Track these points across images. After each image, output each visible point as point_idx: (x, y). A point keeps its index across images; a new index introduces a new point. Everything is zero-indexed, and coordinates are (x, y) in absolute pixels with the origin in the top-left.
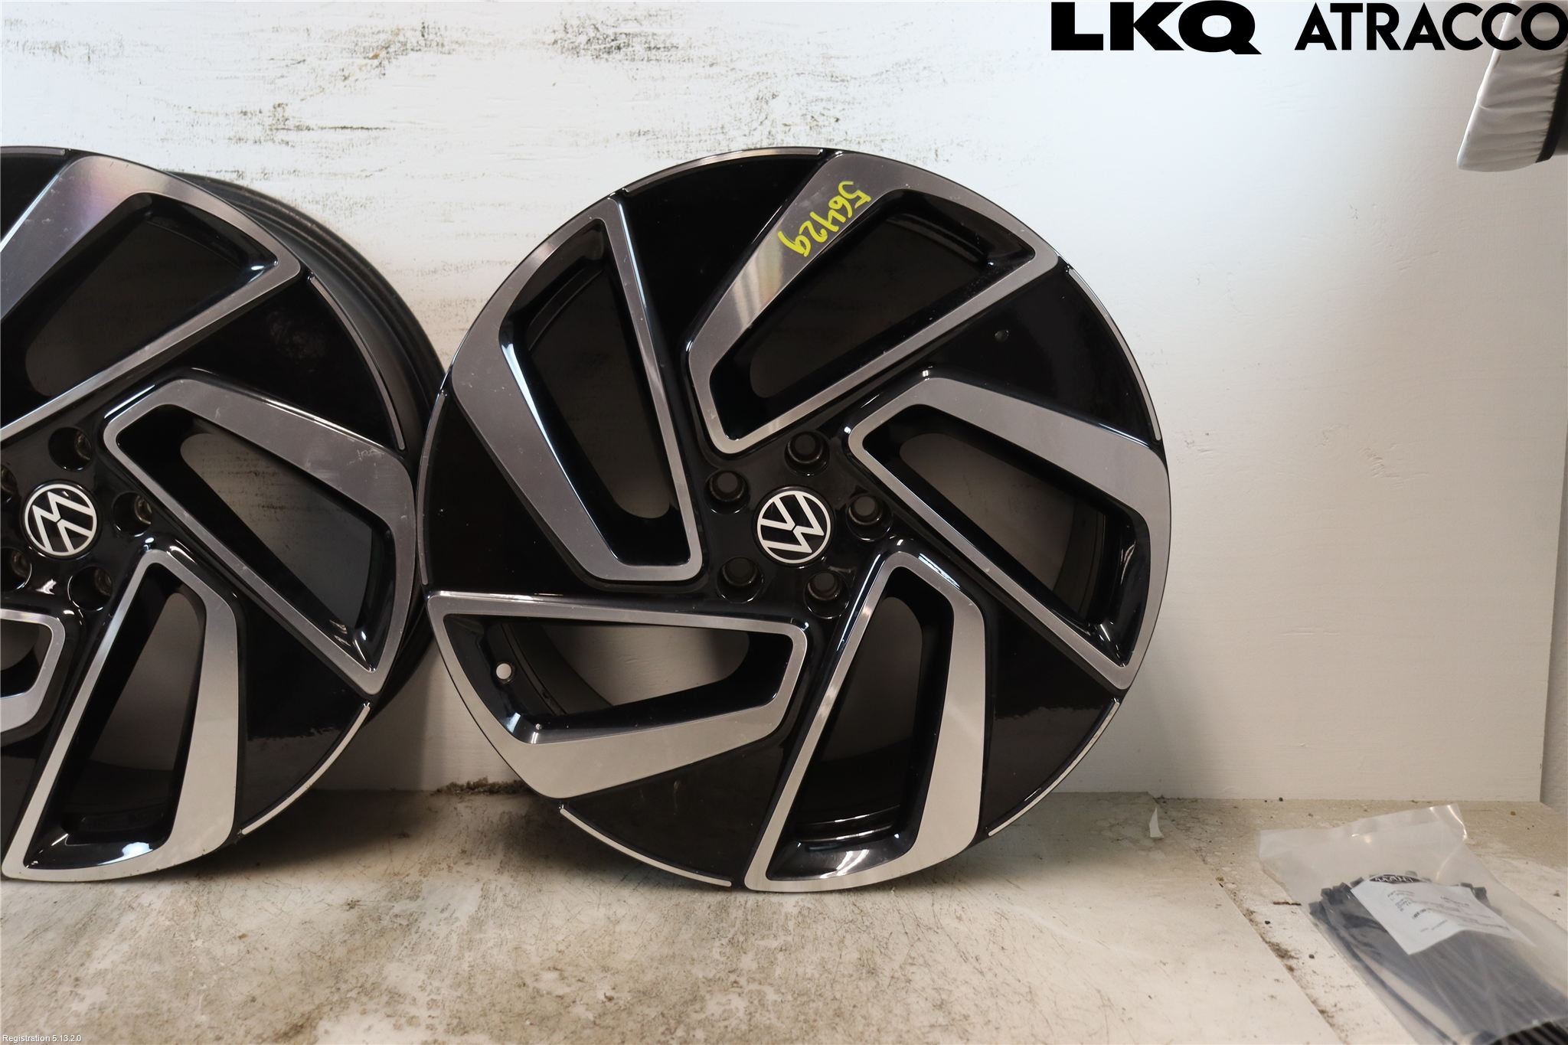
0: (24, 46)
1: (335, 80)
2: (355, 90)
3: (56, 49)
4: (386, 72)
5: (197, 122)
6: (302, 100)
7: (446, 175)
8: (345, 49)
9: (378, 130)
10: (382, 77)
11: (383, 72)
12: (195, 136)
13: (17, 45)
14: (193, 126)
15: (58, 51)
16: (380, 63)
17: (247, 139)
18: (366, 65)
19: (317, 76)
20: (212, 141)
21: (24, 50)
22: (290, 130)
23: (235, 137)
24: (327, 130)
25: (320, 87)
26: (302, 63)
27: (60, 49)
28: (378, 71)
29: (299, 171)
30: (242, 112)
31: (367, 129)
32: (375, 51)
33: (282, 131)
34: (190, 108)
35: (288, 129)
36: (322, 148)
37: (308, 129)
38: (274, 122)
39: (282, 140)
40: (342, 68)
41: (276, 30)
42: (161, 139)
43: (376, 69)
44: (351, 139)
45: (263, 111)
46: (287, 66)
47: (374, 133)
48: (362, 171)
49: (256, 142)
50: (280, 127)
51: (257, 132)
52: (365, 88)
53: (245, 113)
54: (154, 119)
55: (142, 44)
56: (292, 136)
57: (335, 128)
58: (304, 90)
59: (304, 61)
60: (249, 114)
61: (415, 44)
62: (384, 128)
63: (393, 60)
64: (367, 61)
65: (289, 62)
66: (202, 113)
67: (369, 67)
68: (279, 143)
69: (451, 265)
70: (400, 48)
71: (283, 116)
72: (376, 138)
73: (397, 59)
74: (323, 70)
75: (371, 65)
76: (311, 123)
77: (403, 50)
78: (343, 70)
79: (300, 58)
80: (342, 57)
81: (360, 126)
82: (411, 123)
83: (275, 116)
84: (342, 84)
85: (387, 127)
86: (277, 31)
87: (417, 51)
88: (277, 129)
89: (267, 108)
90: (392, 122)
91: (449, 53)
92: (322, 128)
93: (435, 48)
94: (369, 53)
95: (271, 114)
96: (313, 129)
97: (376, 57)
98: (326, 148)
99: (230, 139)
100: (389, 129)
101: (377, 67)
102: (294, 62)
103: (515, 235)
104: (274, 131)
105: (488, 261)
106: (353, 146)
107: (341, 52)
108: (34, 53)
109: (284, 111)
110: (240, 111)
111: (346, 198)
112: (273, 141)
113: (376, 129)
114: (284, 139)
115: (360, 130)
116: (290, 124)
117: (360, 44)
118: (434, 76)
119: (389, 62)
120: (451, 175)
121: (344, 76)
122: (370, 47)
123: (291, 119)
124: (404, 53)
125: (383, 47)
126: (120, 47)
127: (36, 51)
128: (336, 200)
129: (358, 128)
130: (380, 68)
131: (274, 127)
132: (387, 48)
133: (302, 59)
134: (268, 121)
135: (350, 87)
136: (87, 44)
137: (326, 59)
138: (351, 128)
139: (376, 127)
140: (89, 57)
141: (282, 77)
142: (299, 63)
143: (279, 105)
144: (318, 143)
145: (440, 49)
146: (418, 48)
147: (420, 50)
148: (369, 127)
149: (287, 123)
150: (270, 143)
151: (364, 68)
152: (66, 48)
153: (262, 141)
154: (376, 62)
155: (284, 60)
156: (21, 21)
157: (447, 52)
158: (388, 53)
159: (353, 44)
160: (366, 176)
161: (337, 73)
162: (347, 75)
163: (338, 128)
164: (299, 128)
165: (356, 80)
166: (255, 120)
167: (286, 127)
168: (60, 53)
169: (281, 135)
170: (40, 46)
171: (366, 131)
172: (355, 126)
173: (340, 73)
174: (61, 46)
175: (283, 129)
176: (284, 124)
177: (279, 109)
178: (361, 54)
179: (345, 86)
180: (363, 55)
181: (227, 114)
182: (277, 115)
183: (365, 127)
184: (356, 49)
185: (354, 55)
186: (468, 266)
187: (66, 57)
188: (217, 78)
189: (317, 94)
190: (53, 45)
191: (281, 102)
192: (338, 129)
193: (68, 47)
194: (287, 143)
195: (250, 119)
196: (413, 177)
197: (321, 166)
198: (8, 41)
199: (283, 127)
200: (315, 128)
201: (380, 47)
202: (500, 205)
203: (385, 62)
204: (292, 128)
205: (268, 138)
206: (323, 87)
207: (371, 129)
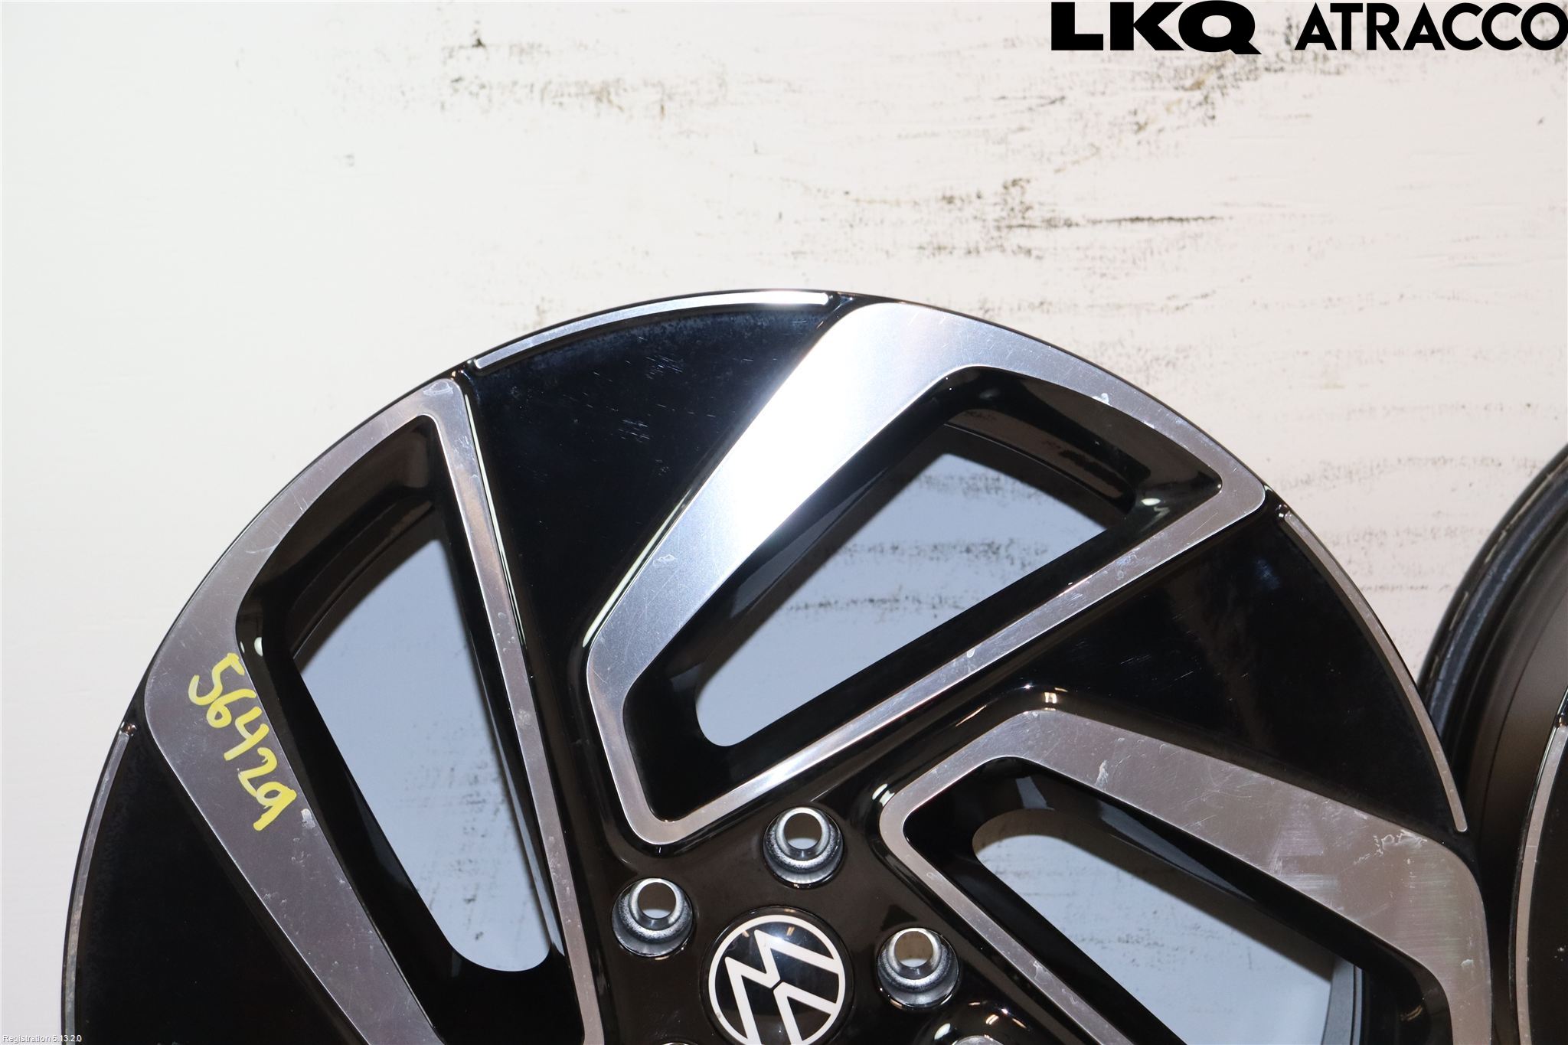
0: (543, 91)
1: (1121, 131)
2: (1158, 148)
3: (602, 95)
4: (1217, 113)
5: (861, 220)
6: (1058, 171)
7: (1330, 300)
8: (1139, 74)
9: (1200, 221)
10: (1208, 122)
11: (1211, 113)
12: (855, 245)
13: (532, 91)
14: (851, 226)
15: (605, 100)
16: (1206, 98)
17: (954, 248)
18: (1180, 101)
19: (1086, 126)
20: (887, 252)
21: (542, 99)
22: (1034, 227)
23: (931, 243)
24: (1104, 224)
25: (1092, 145)
26: (1058, 103)
27: (609, 94)
28: (1200, 112)
29: (1050, 304)
30: (944, 198)
31: (1181, 220)
32: (1197, 74)
33: (1018, 231)
34: (847, 193)
35: (1030, 227)
36: (1093, 258)
37: (1069, 224)
38: (1004, 214)
39: (1020, 247)
40: (1132, 108)
41: (1011, 43)
42: (793, 253)
43: (1198, 108)
44: (1149, 241)
45: (985, 194)
46: (1030, 109)
47: (1193, 227)
48: (1169, 298)
49: (969, 252)
50: (1014, 222)
51: (973, 233)
52: (1177, 146)
53: (950, 200)
54: (780, 216)
55: (761, 80)
56: (1037, 239)
57: (1119, 221)
58: (1062, 153)
59: (1063, 98)
60: (958, 202)
61: (1273, 59)
62: (1212, 218)
63: (1231, 91)
64: (1181, 94)
65: (1034, 102)
66: (871, 202)
67: (1184, 106)
68: (1013, 252)
69: (1339, 468)
70: (1243, 67)
71: (1022, 203)
72: (1196, 237)
73: (1238, 87)
74: (1097, 114)
75: (1189, 102)
76: (1075, 215)
77: (1250, 71)
78: (1135, 113)
79: (1055, 94)
80: (1134, 89)
81: (1166, 215)
82: (1264, 205)
83: (1006, 202)
84: (1135, 138)
85: (1216, 214)
86: (1014, 45)
87: (1276, 71)
88: (1010, 227)
89: (992, 188)
90: (1226, 204)
91: (1338, 73)
92: (1095, 222)
93: (1311, 63)
94: (1186, 77)
95: (998, 199)
96: (1077, 225)
97: (1198, 85)
98: (1101, 258)
99: (921, 248)
100: (1222, 218)
101: (1200, 104)
102: (1043, 101)
103: (1463, 407)
104: (1005, 231)
105: (1410, 460)
106: (1152, 253)
107: (1133, 80)
108: (561, 104)
109: (1023, 193)
110: (940, 195)
111: (1140, 350)
112: (1002, 248)
113: (1196, 219)
114: (1022, 244)
115: (1165, 222)
116: (1034, 216)
117: (1167, 63)
118: (1307, 116)
119: (1223, 94)
120: (1339, 299)
121: (1137, 123)
122: (1186, 67)
123: (1036, 207)
124: (1252, 76)
125: (1212, 67)
126: (720, 86)
127: (565, 100)
128: (1120, 355)
129: (1162, 220)
130: (1204, 107)
131: (1003, 224)
132: (1218, 68)
133: (1058, 95)
134: (993, 213)
135: (1148, 143)
136: (661, 84)
137: (1103, 93)
138: (1150, 219)
139: (1195, 215)
140: (662, 108)
141: (1021, 129)
142: (1053, 102)
143: (1015, 183)
144: (1087, 248)
145: (1320, 65)
146: (1278, 66)
147: (1282, 69)
148: (1183, 216)
149: (1027, 215)
150: (997, 253)
151: (1174, 108)
152: (621, 92)
153: (982, 249)
154: (1198, 96)
155: (1025, 98)
156: (540, 46)
157: (1333, 70)
158: (1221, 77)
159: (1156, 64)
160: (1178, 309)
161: (1124, 118)
162: (1142, 122)
163: (1125, 220)
164: (1050, 223)
165: (1160, 131)
166: (969, 211)
167: (1027, 222)
168: (610, 101)
169: (1019, 237)
170: (573, 90)
171: (1179, 224)
172: (1156, 216)
173: (1131, 119)
174: (612, 90)
175: (1022, 226)
176: (1023, 218)
177: (1014, 190)
178: (1169, 81)
179: (1139, 143)
180: (1174, 84)
181: (916, 203)
182: (1010, 200)
183: (1176, 215)
184: (1161, 73)
185: (1157, 84)
186: (1372, 469)
187: (620, 108)
188: (900, 136)
189: (1087, 158)
190: (597, 88)
191: (1016, 176)
192: (1123, 223)
193: (625, 90)
194: (1029, 252)
195: (960, 209)
196: (1266, 306)
197: (1092, 292)
198: (515, 83)
199: (1021, 222)
200: (1082, 222)
201: (1205, 69)
202: (1433, 352)
203: (1216, 96)
204: (1037, 223)
205: (993, 243)
206: (1097, 144)
207: (1187, 220)
